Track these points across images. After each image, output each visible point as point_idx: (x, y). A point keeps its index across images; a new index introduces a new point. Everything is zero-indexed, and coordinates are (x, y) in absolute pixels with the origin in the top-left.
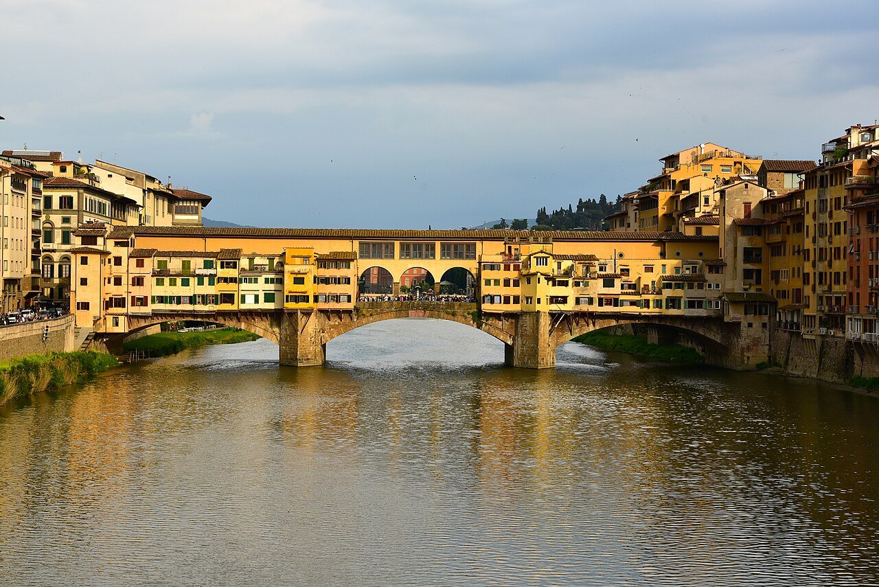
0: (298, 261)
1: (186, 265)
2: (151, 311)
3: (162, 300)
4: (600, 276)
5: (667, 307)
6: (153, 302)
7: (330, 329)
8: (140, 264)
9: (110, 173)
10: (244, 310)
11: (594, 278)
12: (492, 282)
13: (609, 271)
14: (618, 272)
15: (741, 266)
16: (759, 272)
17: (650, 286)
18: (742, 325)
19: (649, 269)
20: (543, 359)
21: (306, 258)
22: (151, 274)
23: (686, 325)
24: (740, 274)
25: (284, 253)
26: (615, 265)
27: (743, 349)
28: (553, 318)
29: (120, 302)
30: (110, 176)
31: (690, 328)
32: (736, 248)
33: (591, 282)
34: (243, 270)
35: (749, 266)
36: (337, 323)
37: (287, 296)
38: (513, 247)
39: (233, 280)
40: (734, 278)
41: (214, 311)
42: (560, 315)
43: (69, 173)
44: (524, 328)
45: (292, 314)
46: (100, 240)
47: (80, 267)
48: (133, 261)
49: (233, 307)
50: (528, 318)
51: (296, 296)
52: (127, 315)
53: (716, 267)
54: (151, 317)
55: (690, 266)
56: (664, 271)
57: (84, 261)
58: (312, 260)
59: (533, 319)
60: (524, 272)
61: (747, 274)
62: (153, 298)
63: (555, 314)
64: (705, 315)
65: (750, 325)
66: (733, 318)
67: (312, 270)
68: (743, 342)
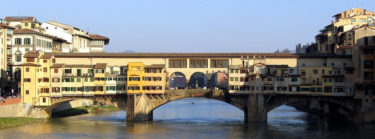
0: (135, 69)
1: (79, 71)
2: (61, 95)
3: (66, 89)
4: (290, 76)
5: (325, 92)
6: (63, 90)
7: (152, 103)
8: (56, 71)
9: (56, 27)
10: (108, 94)
11: (287, 77)
12: (234, 79)
13: (295, 73)
14: (300, 73)
15: (363, 70)
16: (372, 73)
17: (316, 81)
18: (362, 100)
19: (315, 72)
20: (260, 118)
21: (139, 68)
22: (62, 76)
23: (335, 101)
24: (362, 74)
25: (128, 65)
26: (298, 70)
27: (363, 113)
28: (265, 98)
29: (47, 90)
30: (56, 28)
31: (337, 102)
32: (360, 61)
33: (285, 79)
34: (108, 73)
35: (367, 70)
36: (155, 101)
37: (129, 87)
38: (245, 61)
39: (103, 79)
40: (359, 76)
41: (93, 95)
42: (269, 96)
43: (29, 27)
44: (250, 103)
45: (132, 96)
46: (36, 59)
47: (25, 73)
48: (53, 70)
49: (102, 93)
50: (252, 97)
51: (133, 87)
52: (49, 97)
53: (350, 70)
54: (61, 98)
55: (337, 70)
56: (323, 73)
57: (28, 70)
58: (142, 68)
59: (255, 98)
60: (250, 74)
61: (366, 74)
62: (63, 88)
63: (267, 95)
64: (344, 95)
65: (367, 101)
66: (358, 97)
67: (142, 74)
68: (363, 109)
